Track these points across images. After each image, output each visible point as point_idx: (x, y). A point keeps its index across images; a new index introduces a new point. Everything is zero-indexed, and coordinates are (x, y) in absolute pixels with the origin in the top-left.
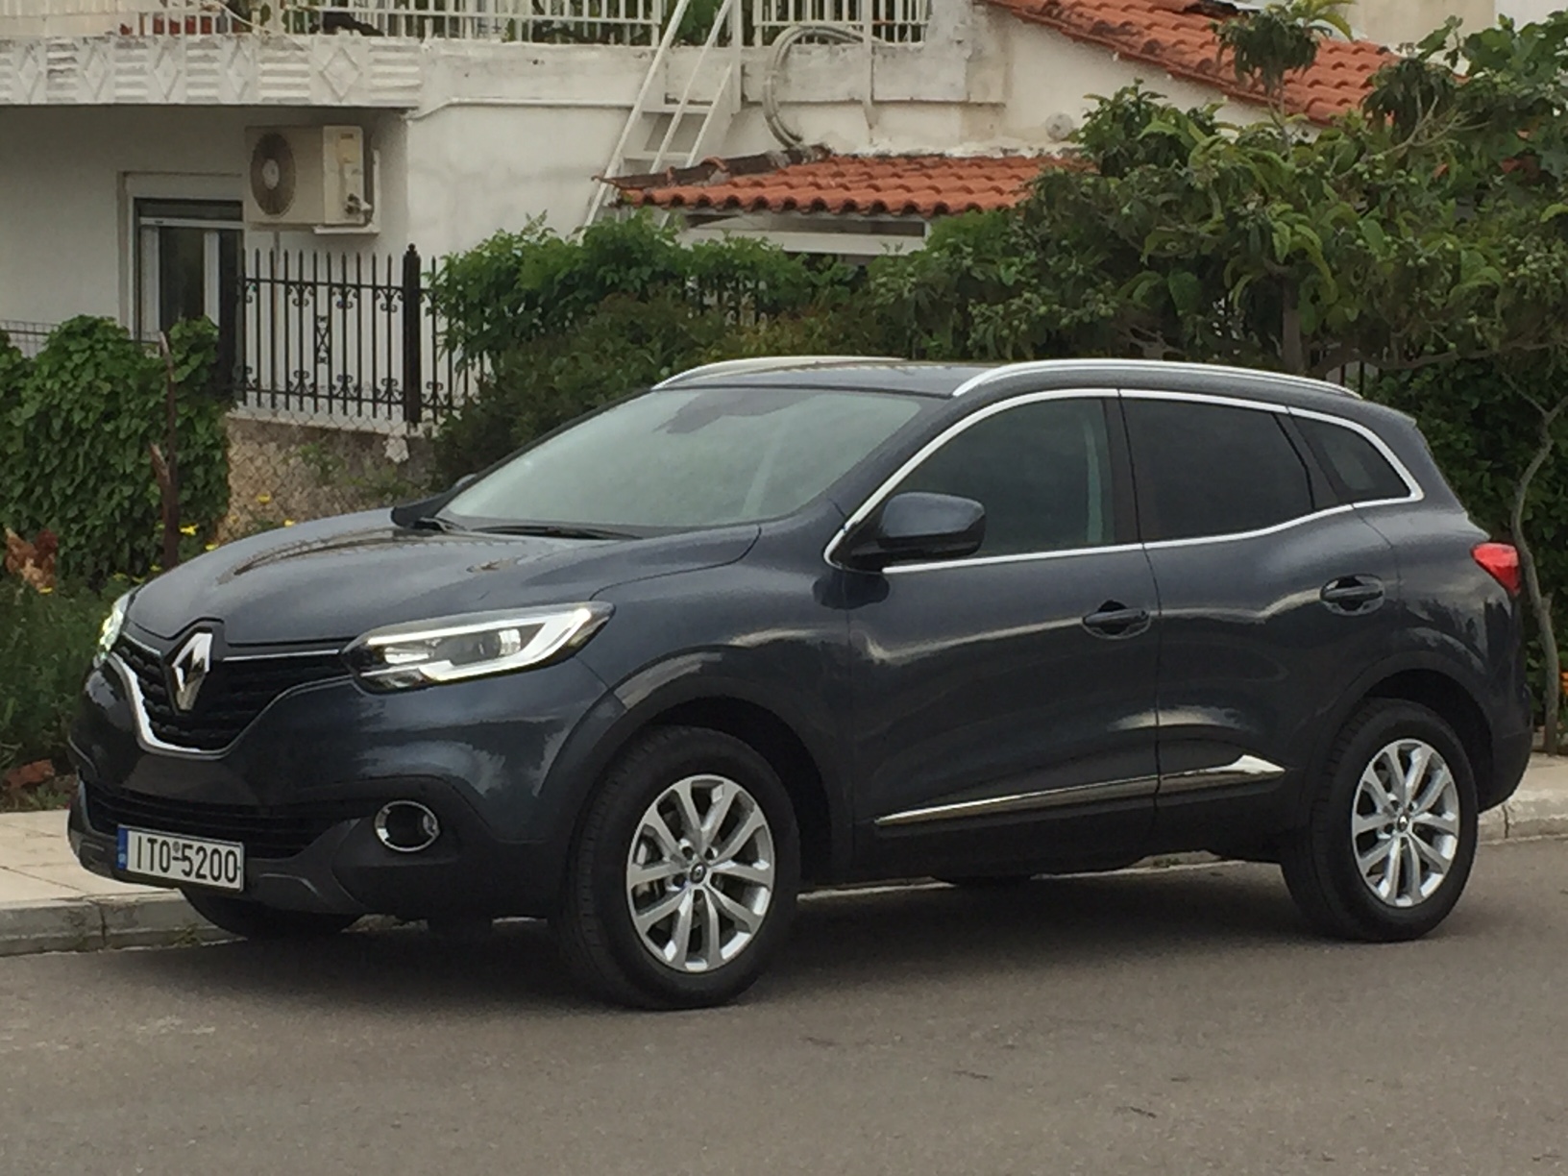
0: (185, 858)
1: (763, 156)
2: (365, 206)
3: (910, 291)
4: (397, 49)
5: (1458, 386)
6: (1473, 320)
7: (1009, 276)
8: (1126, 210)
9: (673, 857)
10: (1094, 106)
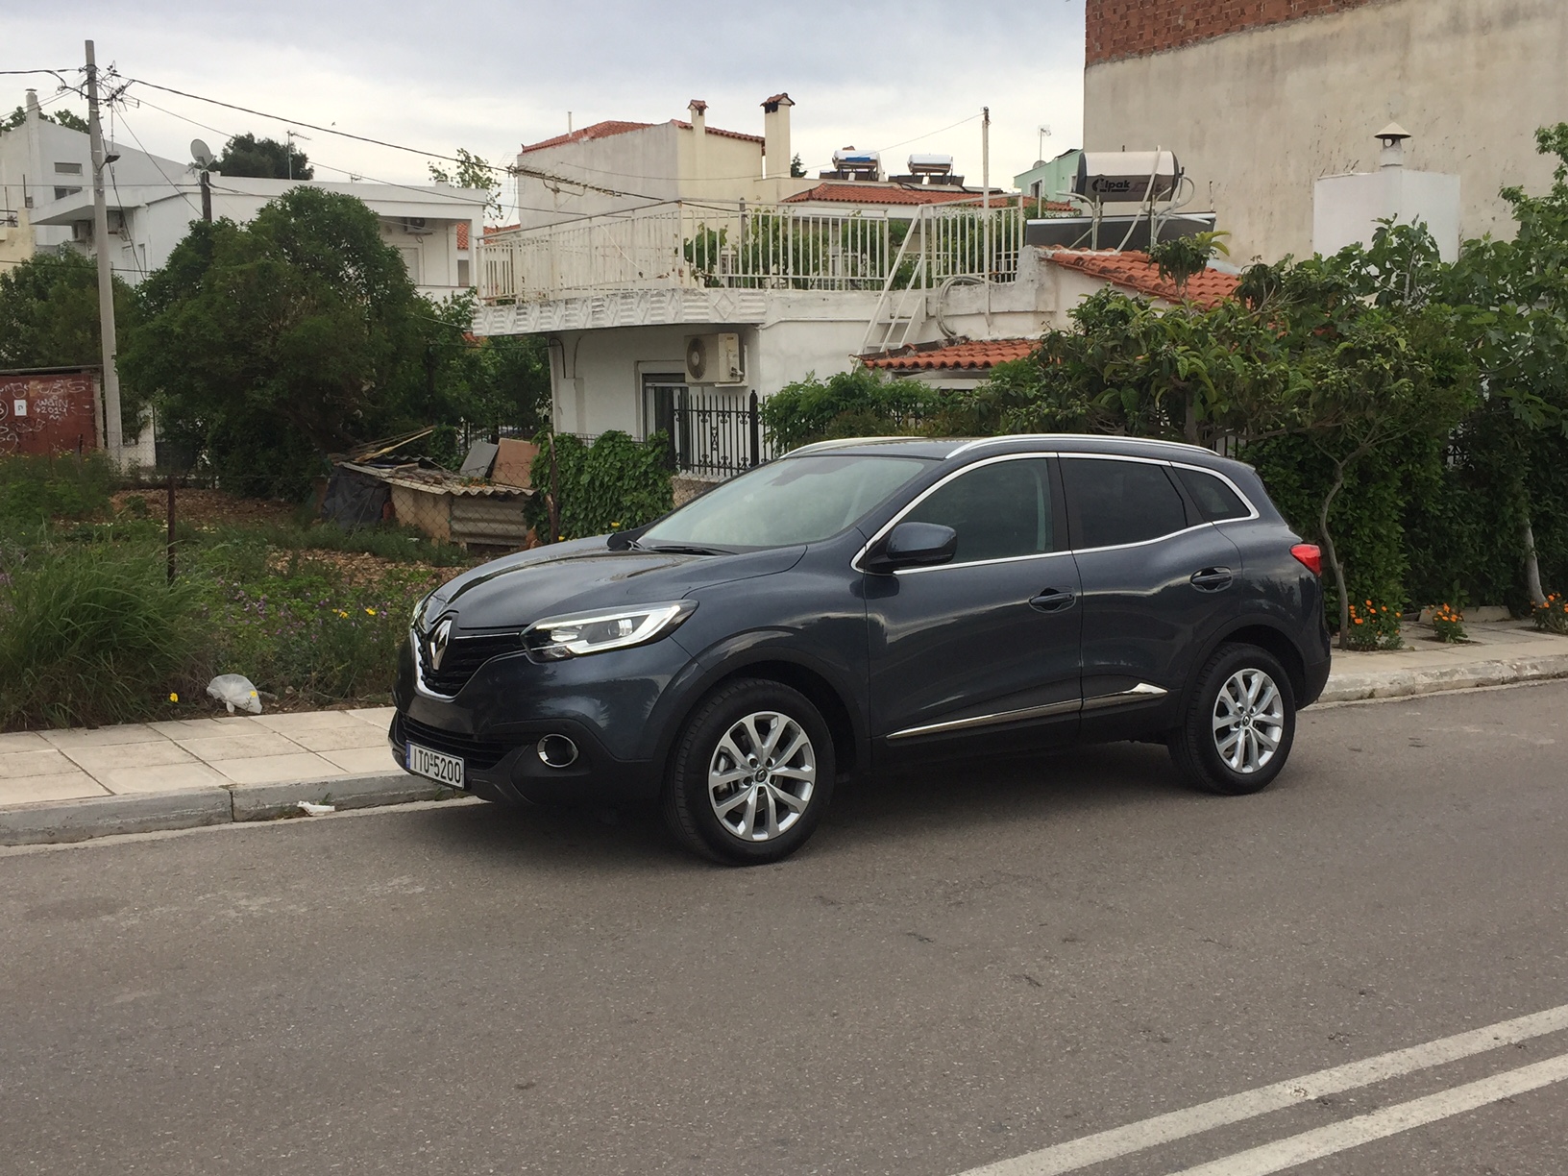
0: (436, 765)
1: (935, 342)
2: (739, 373)
3: (976, 404)
4: (753, 294)
5: (1291, 449)
6: (1295, 410)
7: (1032, 393)
8: (1090, 351)
9: (742, 766)
10: (1084, 300)
